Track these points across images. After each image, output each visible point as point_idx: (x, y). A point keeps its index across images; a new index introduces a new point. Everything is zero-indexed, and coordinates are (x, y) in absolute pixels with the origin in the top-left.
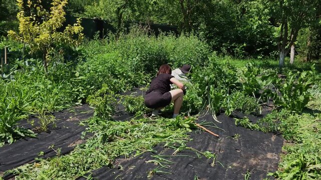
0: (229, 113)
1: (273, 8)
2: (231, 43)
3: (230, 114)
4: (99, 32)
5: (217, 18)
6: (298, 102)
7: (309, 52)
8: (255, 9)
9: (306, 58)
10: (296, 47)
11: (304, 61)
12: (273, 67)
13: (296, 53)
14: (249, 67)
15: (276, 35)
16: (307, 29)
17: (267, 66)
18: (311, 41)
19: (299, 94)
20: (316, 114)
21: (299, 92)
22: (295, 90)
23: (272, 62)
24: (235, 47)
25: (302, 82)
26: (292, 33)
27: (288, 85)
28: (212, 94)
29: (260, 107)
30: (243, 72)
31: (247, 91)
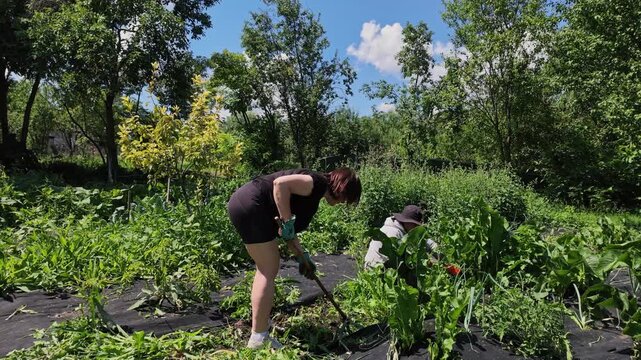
0: (442, 352)
3: (445, 357)
14: (605, 226)
24: (593, 192)
28: (390, 287)
29: (567, 342)
30: (592, 234)
31: (559, 278)
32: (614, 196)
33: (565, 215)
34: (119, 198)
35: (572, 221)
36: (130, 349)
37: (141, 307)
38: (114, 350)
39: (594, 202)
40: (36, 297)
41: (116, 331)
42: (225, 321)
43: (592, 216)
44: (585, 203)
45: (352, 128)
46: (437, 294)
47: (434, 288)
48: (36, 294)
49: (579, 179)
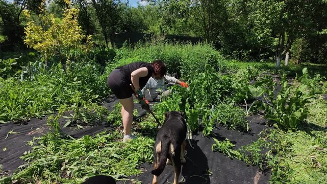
0: (207, 132)
1: (274, 20)
2: (239, 50)
3: (209, 133)
4: (126, 41)
5: (230, 31)
6: (293, 118)
7: (300, 57)
8: (257, 20)
9: (297, 62)
10: (290, 53)
11: (296, 64)
12: (271, 68)
13: (290, 58)
14: (249, 70)
15: (275, 43)
16: (300, 40)
17: (266, 68)
18: (303, 49)
19: (294, 109)
20: (313, 132)
21: (295, 107)
22: (290, 104)
23: (270, 65)
24: (243, 52)
25: (299, 96)
26: (288, 42)
27: (282, 97)
28: (187, 110)
29: (247, 123)
30: (244, 73)
31: (239, 97)
32: (251, 54)
33: (232, 64)
34: (15, 63)
35: (235, 66)
36: (82, 145)
37: (70, 125)
38: (75, 146)
39: (243, 57)
40: (10, 125)
41: (69, 138)
42: (113, 127)
43: (242, 63)
44: (240, 58)
45: (128, 15)
46: (203, 110)
47: (201, 108)
48: (10, 124)
49: (237, 47)
